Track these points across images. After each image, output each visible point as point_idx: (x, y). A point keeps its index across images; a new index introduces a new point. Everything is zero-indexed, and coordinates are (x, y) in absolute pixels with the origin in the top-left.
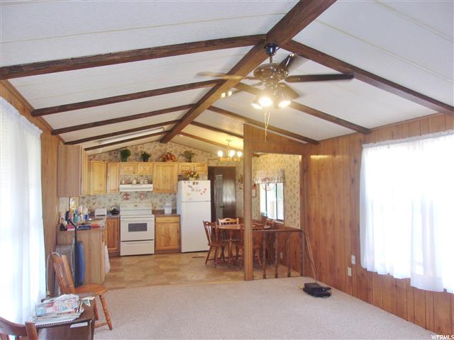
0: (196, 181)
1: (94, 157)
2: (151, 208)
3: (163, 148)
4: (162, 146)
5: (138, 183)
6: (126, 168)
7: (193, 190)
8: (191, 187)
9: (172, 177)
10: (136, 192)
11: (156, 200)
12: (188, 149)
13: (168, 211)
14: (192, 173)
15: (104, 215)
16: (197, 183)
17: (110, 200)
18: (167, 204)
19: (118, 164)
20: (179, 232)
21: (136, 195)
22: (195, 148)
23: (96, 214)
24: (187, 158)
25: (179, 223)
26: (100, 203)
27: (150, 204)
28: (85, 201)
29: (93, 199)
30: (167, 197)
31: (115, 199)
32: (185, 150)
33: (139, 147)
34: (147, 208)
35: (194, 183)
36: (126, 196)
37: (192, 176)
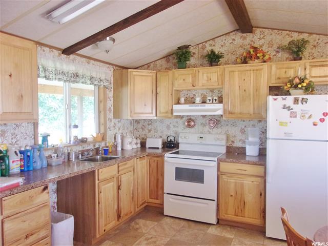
0: (301, 97)
1: (149, 67)
2: (224, 143)
3: (247, 41)
4: (245, 38)
5: (204, 102)
6: (182, 78)
7: (293, 115)
8: (289, 108)
9: (257, 89)
10: (204, 116)
11: (234, 131)
12: (296, 37)
13: (252, 151)
14: (297, 81)
15: (158, 148)
16: (304, 101)
17: (168, 127)
18: (251, 139)
19: (170, 73)
20: (262, 194)
21: (203, 121)
22: (311, 34)
23: (147, 146)
24: (293, 52)
25: (264, 177)
26: (156, 131)
27: (224, 137)
28: (140, 126)
29: (149, 124)
30: (254, 126)
31: (174, 126)
32: (290, 39)
33: (207, 45)
34: (218, 143)
35: (296, 101)
36: (190, 122)
37: (296, 87)
